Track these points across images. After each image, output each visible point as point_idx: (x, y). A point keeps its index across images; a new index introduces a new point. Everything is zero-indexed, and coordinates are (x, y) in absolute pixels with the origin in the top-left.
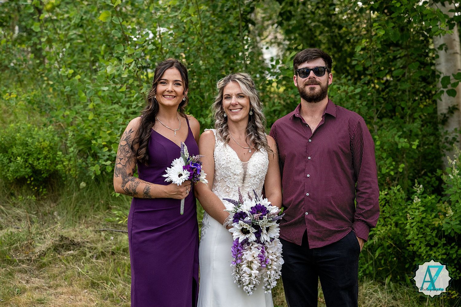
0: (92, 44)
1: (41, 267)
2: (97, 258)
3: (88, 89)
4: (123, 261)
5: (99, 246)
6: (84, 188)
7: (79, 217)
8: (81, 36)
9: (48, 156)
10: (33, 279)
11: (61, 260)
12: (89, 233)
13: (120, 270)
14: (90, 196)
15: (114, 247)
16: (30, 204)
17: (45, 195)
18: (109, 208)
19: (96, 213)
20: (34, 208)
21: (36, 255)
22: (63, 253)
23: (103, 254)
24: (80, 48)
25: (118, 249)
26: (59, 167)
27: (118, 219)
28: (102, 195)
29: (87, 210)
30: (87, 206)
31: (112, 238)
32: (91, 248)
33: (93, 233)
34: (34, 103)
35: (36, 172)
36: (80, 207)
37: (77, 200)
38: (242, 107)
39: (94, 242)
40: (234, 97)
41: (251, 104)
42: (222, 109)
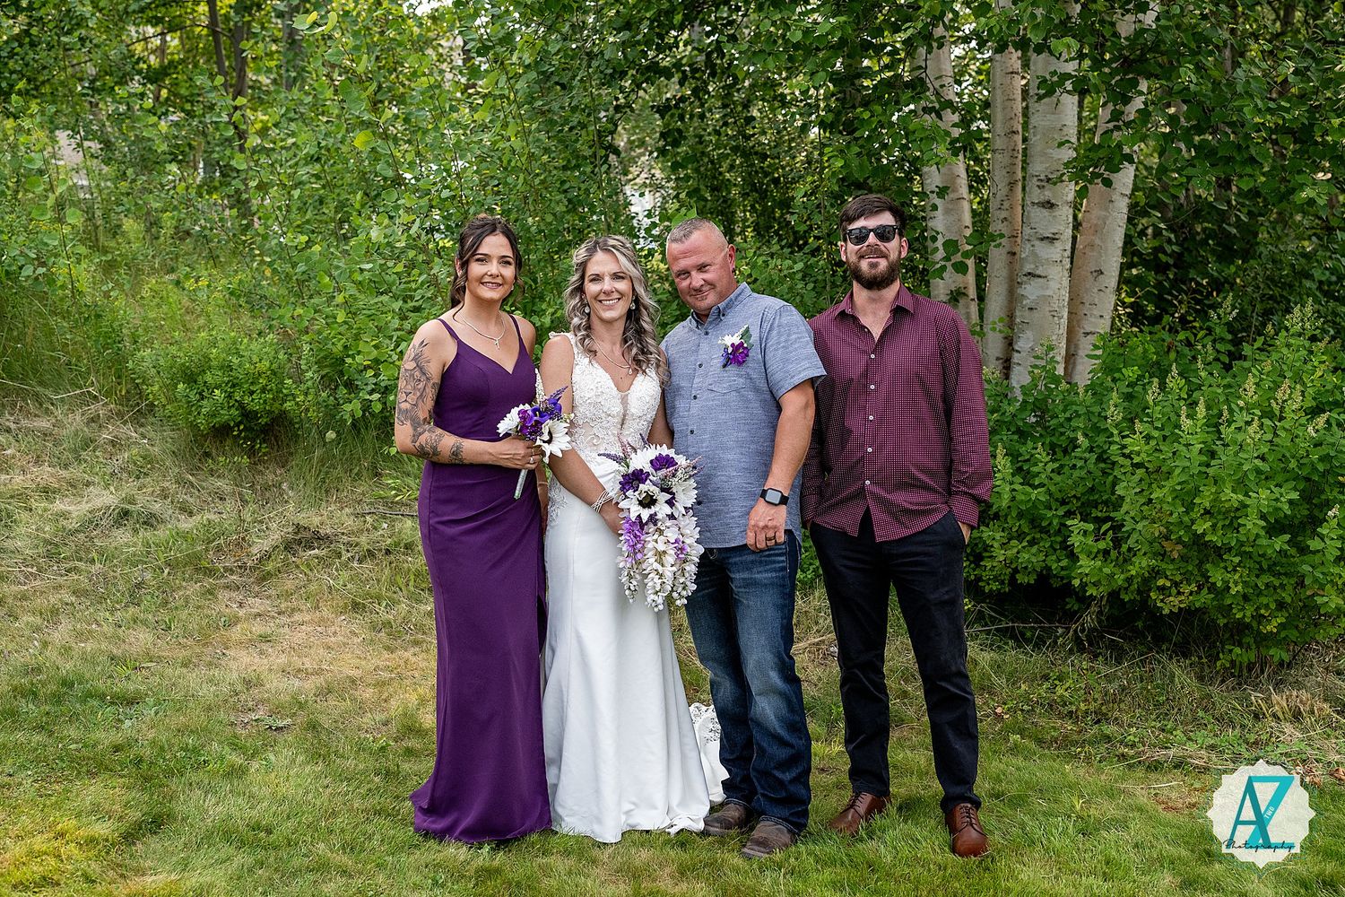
0: (337, 191)
1: (264, 578)
2: (360, 561)
3: (337, 267)
4: (405, 565)
5: (363, 539)
6: (333, 440)
7: (327, 491)
8: (317, 177)
9: (269, 387)
10: (251, 600)
11: (297, 567)
12: (344, 518)
13: (401, 581)
14: (344, 454)
15: (389, 541)
16: (239, 471)
17: (265, 454)
18: (378, 475)
19: (356, 484)
20: (246, 478)
21: (254, 558)
22: (301, 554)
23: (371, 554)
24: (317, 197)
25: (397, 544)
26: (288, 405)
27: (394, 492)
28: (365, 451)
29: (339, 479)
30: (338, 472)
31: (385, 526)
32: (349, 544)
33: (352, 517)
34: (240, 296)
35: (248, 415)
36: (327, 473)
37: (322, 461)
38: (622, 295)
39: (353, 533)
40: (607, 279)
41: (634, 289)
42: (581, 299)
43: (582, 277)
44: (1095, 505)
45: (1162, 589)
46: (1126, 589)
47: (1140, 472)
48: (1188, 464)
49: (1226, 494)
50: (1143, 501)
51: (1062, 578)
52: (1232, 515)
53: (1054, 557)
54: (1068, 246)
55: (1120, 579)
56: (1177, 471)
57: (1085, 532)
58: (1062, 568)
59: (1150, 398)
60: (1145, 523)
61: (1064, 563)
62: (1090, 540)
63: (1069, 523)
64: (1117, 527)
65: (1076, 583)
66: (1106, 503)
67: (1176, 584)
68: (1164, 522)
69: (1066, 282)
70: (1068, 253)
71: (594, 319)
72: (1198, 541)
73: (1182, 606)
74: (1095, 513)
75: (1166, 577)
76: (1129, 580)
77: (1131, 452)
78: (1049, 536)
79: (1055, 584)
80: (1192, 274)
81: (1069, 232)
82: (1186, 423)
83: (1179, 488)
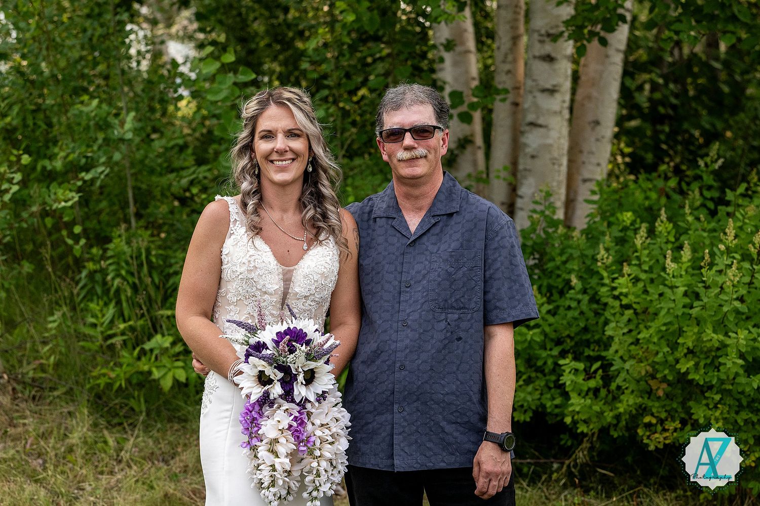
38: (297, 154)
40: (280, 136)
41: (310, 148)
42: (251, 159)
43: (252, 134)
44: (588, 344)
45: (648, 426)
46: (616, 426)
47: (629, 313)
48: (672, 305)
49: (708, 335)
50: (630, 340)
51: (557, 415)
52: (713, 354)
53: (549, 396)
54: (568, 97)
55: (609, 416)
56: (663, 312)
57: (576, 370)
58: (557, 406)
59: (638, 242)
60: (632, 362)
61: (558, 401)
62: (580, 379)
63: (561, 362)
64: (607, 366)
65: (568, 420)
66: (598, 342)
67: (662, 421)
68: (650, 361)
69: (565, 131)
70: (567, 104)
71: (265, 183)
72: (682, 379)
73: (667, 442)
74: (587, 352)
75: (652, 415)
76: (618, 417)
77: (621, 294)
78: (545, 375)
79: (551, 421)
80: (686, 126)
81: (568, 85)
82: (671, 266)
83: (664, 328)
